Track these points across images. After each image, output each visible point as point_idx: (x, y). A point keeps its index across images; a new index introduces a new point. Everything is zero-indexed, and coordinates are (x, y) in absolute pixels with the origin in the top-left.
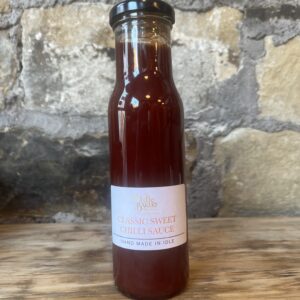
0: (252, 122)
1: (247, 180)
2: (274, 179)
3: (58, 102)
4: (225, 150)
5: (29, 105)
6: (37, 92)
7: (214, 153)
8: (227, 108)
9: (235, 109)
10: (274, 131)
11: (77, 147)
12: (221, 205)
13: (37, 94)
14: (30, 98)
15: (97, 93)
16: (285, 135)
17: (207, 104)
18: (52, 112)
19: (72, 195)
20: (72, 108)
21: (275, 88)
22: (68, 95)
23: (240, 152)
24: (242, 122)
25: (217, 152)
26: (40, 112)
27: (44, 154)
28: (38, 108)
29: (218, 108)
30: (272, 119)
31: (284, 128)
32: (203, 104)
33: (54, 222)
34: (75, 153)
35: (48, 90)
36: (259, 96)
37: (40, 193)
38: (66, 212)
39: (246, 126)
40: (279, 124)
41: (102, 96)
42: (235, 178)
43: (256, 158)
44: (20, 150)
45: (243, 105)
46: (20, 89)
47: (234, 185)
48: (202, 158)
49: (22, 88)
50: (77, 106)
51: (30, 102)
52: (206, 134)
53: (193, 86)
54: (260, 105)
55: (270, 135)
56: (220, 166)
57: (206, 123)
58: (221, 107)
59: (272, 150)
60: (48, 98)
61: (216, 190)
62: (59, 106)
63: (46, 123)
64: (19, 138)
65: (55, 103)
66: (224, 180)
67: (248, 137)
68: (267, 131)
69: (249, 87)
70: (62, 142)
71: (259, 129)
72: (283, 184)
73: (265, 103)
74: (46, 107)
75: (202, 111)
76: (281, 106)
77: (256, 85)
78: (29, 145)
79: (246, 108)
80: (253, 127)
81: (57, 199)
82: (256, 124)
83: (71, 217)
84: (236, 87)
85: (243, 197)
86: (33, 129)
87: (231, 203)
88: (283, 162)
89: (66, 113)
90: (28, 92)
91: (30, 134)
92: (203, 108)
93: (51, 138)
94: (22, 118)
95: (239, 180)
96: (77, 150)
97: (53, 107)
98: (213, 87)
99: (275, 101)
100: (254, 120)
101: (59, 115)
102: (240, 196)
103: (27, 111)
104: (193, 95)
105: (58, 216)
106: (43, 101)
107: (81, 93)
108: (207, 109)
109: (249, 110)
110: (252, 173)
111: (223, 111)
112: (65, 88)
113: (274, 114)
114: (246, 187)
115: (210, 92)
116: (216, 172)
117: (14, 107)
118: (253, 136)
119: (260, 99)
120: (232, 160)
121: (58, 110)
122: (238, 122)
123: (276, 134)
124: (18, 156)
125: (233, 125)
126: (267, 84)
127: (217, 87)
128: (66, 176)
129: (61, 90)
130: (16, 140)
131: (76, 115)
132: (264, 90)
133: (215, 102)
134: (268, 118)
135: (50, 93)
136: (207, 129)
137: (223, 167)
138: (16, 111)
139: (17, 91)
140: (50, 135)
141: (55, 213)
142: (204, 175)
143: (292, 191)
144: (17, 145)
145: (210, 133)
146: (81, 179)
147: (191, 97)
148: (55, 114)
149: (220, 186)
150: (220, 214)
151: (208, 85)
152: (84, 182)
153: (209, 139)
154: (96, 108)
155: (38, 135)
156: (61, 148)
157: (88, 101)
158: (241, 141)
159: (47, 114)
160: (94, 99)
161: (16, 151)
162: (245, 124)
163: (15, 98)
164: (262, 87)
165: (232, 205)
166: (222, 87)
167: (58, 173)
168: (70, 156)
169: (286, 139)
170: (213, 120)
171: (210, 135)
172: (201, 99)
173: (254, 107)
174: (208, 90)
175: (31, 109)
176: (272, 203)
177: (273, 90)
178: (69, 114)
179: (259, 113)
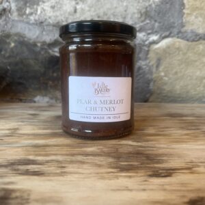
0: (178, 34)
1: (171, 76)
2: (190, 76)
3: (36, 14)
4: (157, 54)
5: (15, 16)
6: (20, 5)
7: (149, 56)
8: (160, 23)
9: (166, 23)
10: (193, 41)
11: (50, 49)
12: (151, 93)
13: (20, 8)
14: (15, 10)
15: (65, 8)
16: (201, 43)
17: (145, 19)
18: (31, 22)
19: (46, 84)
20: (46, 19)
21: (197, 8)
22: (43, 8)
23: (167, 55)
24: (170, 33)
25: (151, 55)
26: (23, 21)
27: (26, 53)
28: (21, 18)
29: (153, 22)
30: (192, 32)
31: (200, 38)
32: (143, 19)
33: (35, 102)
34: (49, 53)
35: (28, 5)
36: (184, 13)
37: (24, 82)
38: (43, 96)
39: (173, 37)
40: (197, 35)
41: (68, 10)
42: (163, 74)
43: (179, 60)
44: (9, 50)
45: (172, 20)
46: (8, 4)
47: (162, 79)
48: (140, 59)
49: (9, 2)
50: (50, 18)
51: (15, 14)
52: (144, 41)
53: (136, 5)
54: (184, 20)
55: (190, 43)
56: (153, 65)
57: (144, 34)
58: (156, 21)
59: (190, 55)
60: (28, 11)
61: (148, 82)
62: (37, 18)
63: (27, 30)
64: (8, 41)
65: (34, 15)
66: (154, 76)
67: (174, 44)
68: (188, 40)
69: (177, 6)
70: (39, 45)
71: (183, 39)
72: (196, 79)
73: (188, 19)
74: (27, 18)
75: (142, 24)
76: (200, 21)
77: (183, 5)
78: (15, 46)
79: (174, 23)
80: (178, 37)
81: (37, 86)
82: (180, 35)
83: (46, 99)
84: (168, 6)
85: (167, 88)
86: (18, 35)
87: (158, 92)
88: (197, 63)
89: (42, 23)
90: (13, 6)
91: (16, 38)
92: (142, 22)
93: (31, 41)
94: (9, 26)
95: (165, 76)
96: (50, 51)
97: (32, 18)
98: (150, 5)
99: (196, 17)
100: (179, 32)
101: (37, 24)
102: (165, 87)
103: (13, 20)
104: (136, 11)
105: (37, 98)
106: (25, 13)
107: (53, 7)
108: (145, 23)
109: (176, 25)
110: (175, 70)
111: (157, 24)
112: (40, 3)
113: (194, 27)
114: (170, 81)
115: (148, 9)
116: (149, 70)
117: (4, 18)
118: (177, 44)
119: (185, 16)
120: (162, 61)
121: (36, 20)
122: (167, 33)
123: (194, 43)
124: (7, 55)
125: (163, 35)
126: (191, 4)
127: (153, 6)
128: (42, 70)
129: (38, 5)
130: (6, 43)
131: (49, 25)
132: (188, 9)
133: (151, 17)
134: (189, 31)
135: (29, 7)
136: (145, 38)
137: (155, 66)
138: (5, 20)
139: (5, 5)
140: (30, 39)
141: (35, 96)
142: (141, 71)
143: (202, 85)
144: (6, 46)
145: (146, 41)
146: (53, 72)
147: (134, 13)
148: (33, 24)
149: (152, 80)
150: (150, 100)
151: (147, 4)
152: (55, 75)
153: (146, 46)
154: (64, 19)
155: (22, 39)
156: (38, 49)
157: (58, 14)
158: (168, 47)
159: (28, 23)
160: (62, 13)
161: (6, 50)
162: (172, 35)
163: (4, 10)
164: (187, 6)
165: (159, 94)
166: (157, 6)
167: (37, 68)
168: (45, 55)
169: (201, 46)
170: (149, 32)
171: (147, 43)
172: (142, 15)
173: (180, 22)
174: (146, 8)
175: (16, 19)
176: (188, 92)
177: (195, 9)
178: (44, 24)
179: (183, 26)
